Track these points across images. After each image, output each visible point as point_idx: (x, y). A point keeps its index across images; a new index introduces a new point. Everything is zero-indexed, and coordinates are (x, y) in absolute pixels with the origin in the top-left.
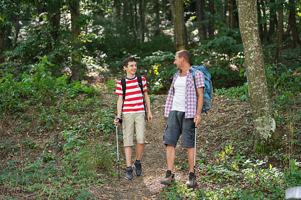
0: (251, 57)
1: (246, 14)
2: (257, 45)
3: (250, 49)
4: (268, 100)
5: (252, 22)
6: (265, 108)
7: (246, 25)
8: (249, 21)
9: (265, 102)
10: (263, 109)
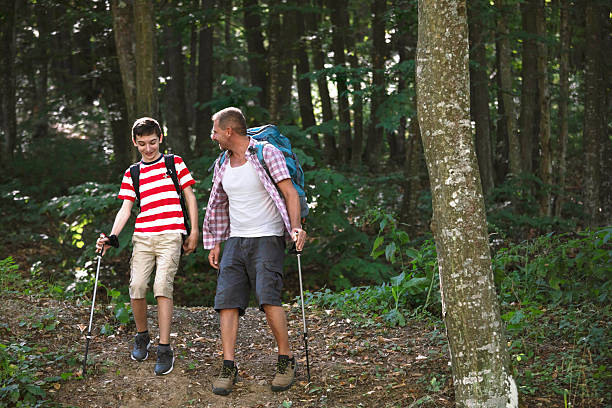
0: (452, 204)
1: (439, 84)
2: (469, 168)
3: (448, 181)
4: (497, 324)
5: (457, 106)
6: (489, 347)
7: (439, 114)
8: (447, 102)
9: (491, 330)
10: (484, 348)
